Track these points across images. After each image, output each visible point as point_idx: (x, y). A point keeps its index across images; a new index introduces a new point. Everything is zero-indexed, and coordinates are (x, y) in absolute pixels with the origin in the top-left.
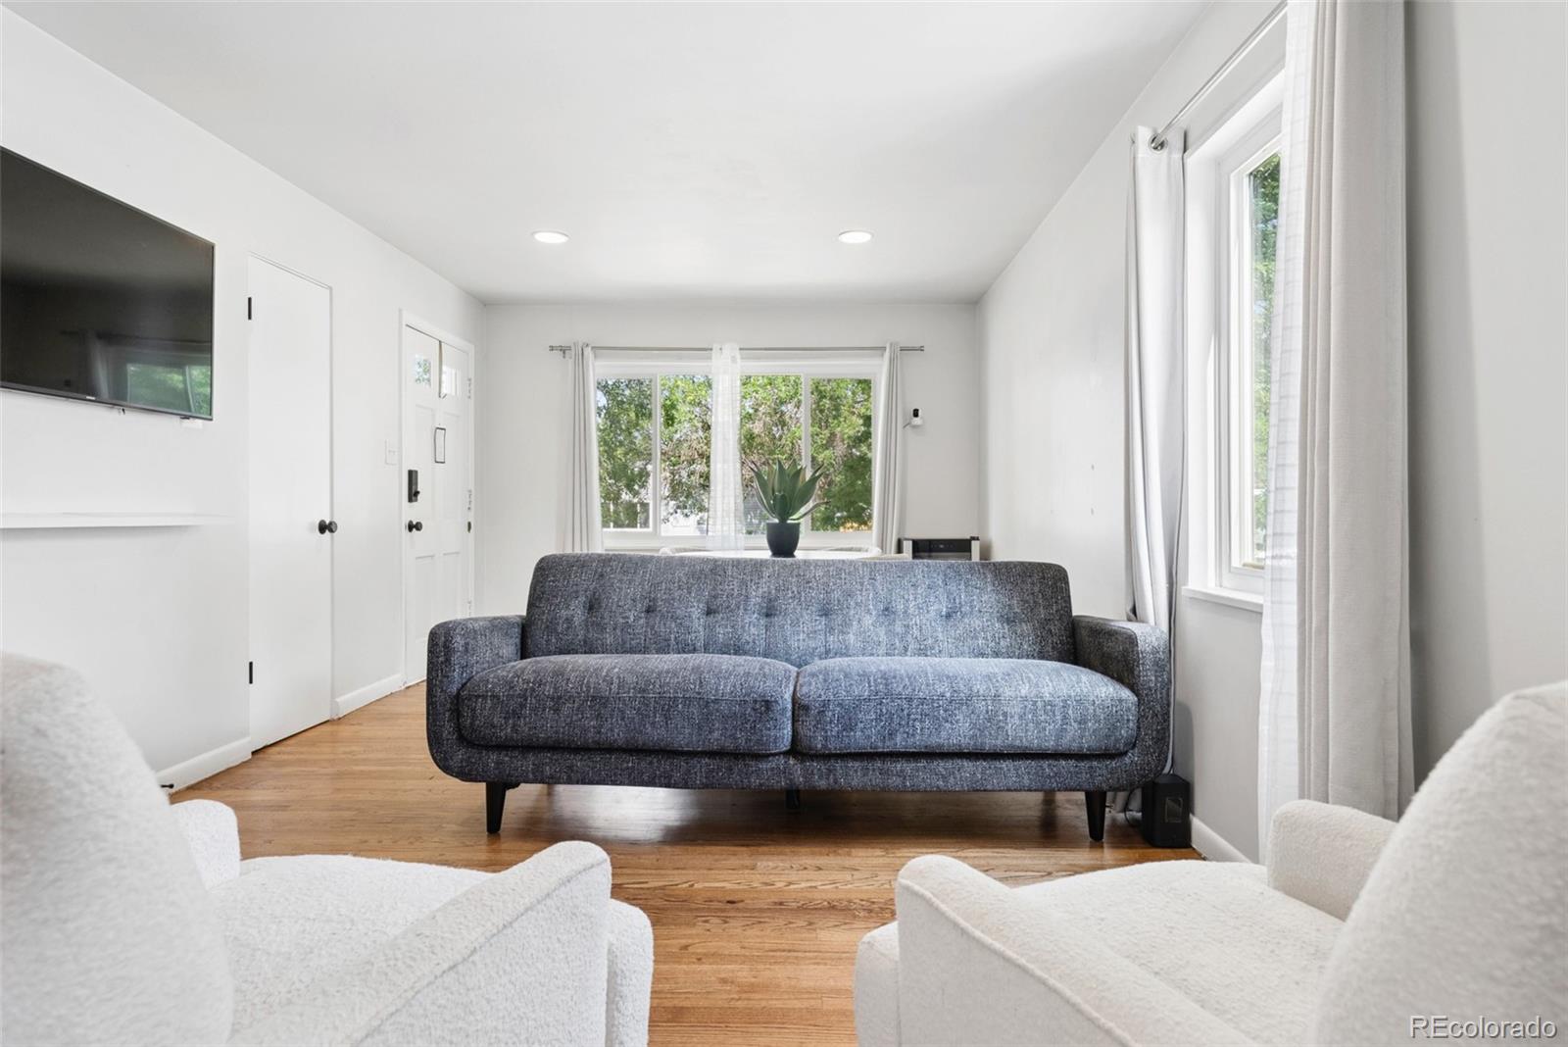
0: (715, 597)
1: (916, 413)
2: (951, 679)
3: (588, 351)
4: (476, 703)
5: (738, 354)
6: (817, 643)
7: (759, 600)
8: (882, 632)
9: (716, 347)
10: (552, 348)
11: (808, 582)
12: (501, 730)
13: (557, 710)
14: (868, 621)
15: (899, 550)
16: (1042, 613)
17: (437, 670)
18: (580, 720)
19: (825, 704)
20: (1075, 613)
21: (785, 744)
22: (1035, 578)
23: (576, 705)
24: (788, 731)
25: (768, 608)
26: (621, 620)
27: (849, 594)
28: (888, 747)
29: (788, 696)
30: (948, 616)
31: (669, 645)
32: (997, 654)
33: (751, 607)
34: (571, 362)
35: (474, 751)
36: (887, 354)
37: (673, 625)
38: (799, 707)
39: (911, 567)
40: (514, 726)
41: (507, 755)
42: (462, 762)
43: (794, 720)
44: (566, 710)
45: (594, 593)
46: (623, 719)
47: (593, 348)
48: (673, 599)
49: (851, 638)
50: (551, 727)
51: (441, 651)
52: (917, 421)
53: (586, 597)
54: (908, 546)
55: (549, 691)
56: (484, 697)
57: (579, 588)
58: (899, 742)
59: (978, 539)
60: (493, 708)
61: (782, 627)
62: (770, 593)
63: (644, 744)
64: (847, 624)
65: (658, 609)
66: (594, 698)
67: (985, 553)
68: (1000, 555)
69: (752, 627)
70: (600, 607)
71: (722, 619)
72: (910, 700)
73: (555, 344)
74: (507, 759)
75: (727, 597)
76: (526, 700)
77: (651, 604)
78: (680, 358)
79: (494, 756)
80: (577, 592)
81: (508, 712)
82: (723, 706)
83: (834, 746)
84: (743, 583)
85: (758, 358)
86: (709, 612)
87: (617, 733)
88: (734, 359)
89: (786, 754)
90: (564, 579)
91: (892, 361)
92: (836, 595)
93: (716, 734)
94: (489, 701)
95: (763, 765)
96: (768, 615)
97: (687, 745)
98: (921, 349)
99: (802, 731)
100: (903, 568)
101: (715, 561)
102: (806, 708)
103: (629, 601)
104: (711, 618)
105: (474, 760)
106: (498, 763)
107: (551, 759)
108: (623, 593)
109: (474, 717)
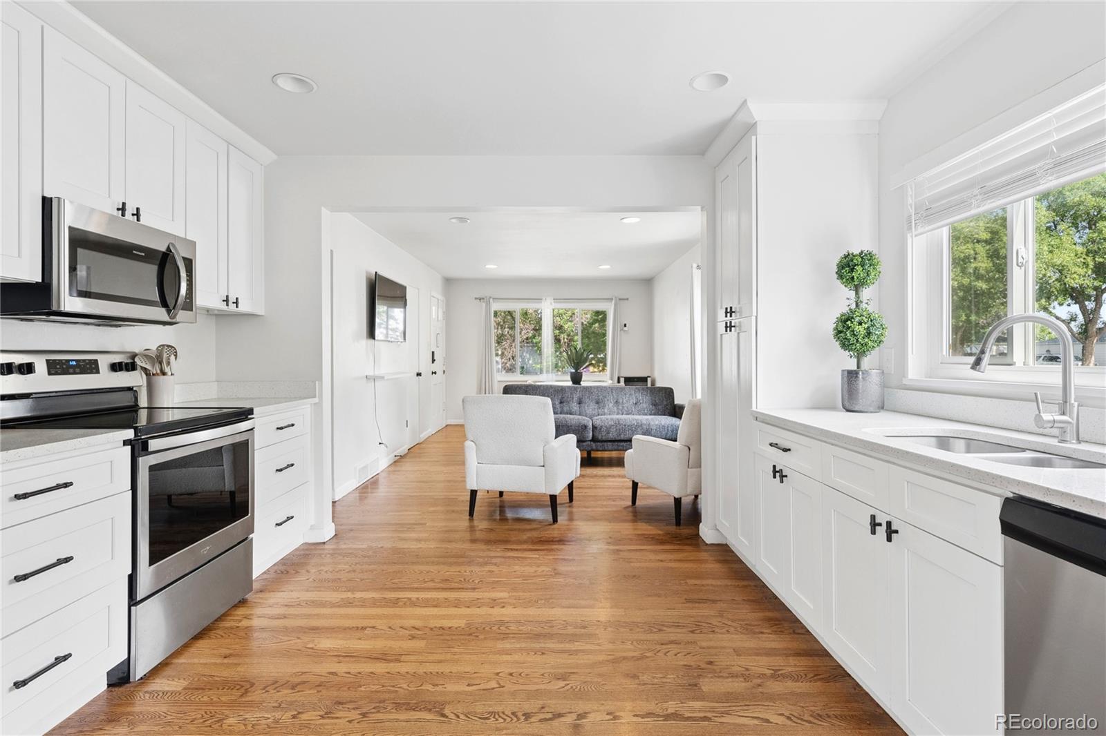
0: (563, 398)
1: (625, 325)
2: (637, 420)
3: (491, 300)
5: (553, 301)
6: (596, 412)
7: (575, 398)
8: (615, 408)
9: (544, 298)
10: (476, 299)
11: (592, 393)
14: (611, 405)
15: (619, 382)
16: (665, 403)
19: (601, 427)
20: (675, 403)
21: (590, 438)
22: (664, 392)
24: (591, 434)
25: (579, 401)
27: (604, 396)
28: (619, 438)
29: (591, 424)
30: (636, 404)
32: (650, 415)
33: (574, 401)
34: (484, 304)
36: (613, 302)
38: (594, 428)
39: (624, 388)
43: (593, 431)
47: (494, 299)
49: (606, 411)
52: (625, 329)
54: (622, 380)
58: (622, 437)
59: (649, 377)
61: (584, 407)
62: (580, 397)
64: (604, 406)
67: (653, 383)
68: (659, 384)
69: (575, 407)
71: (565, 405)
72: (625, 425)
73: (477, 297)
75: (567, 397)
78: (528, 303)
82: (573, 428)
83: (604, 438)
84: (571, 394)
85: (561, 302)
86: (561, 403)
88: (551, 304)
89: (591, 441)
91: (615, 305)
95: (584, 444)
96: (579, 404)
98: (627, 299)
99: (596, 434)
100: (622, 389)
101: (562, 386)
102: (596, 428)
104: (562, 405)
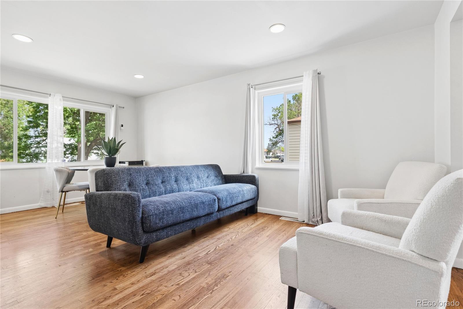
0: (164, 178)
1: (122, 126)
4: (151, 218)
5: (62, 98)
7: (174, 177)
8: (199, 182)
11: (182, 172)
12: (159, 224)
13: (172, 214)
17: (136, 210)
18: (179, 215)
23: (177, 211)
24: (217, 206)
25: (176, 179)
26: (142, 188)
27: (191, 174)
31: (156, 193)
35: (148, 234)
36: (114, 107)
37: (156, 187)
38: (218, 200)
40: (162, 221)
41: (158, 232)
42: (145, 239)
43: (218, 203)
44: (175, 212)
45: (130, 180)
46: (188, 212)
48: (154, 179)
49: (194, 184)
50: (172, 219)
51: (137, 203)
52: (122, 128)
53: (128, 182)
55: (169, 209)
56: (153, 215)
57: (125, 179)
58: (234, 203)
59: (144, 161)
60: (156, 218)
62: (175, 175)
63: (193, 217)
64: (193, 181)
65: (150, 183)
66: (180, 208)
70: (134, 184)
71: (167, 183)
74: (158, 233)
75: (167, 177)
76: (164, 213)
77: (148, 181)
79: (155, 234)
80: (125, 180)
81: (160, 218)
83: (225, 207)
87: (187, 216)
88: (61, 100)
89: (217, 211)
90: (118, 176)
92: (189, 174)
93: (207, 210)
94: (154, 216)
95: (213, 216)
96: (176, 181)
97: (202, 215)
98: (124, 108)
99: (220, 205)
102: (220, 199)
103: (142, 182)
104: (164, 184)
105: (149, 238)
106: (156, 236)
107: (170, 229)
108: (139, 179)
109: (150, 222)
